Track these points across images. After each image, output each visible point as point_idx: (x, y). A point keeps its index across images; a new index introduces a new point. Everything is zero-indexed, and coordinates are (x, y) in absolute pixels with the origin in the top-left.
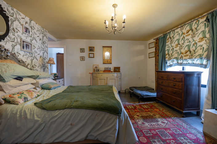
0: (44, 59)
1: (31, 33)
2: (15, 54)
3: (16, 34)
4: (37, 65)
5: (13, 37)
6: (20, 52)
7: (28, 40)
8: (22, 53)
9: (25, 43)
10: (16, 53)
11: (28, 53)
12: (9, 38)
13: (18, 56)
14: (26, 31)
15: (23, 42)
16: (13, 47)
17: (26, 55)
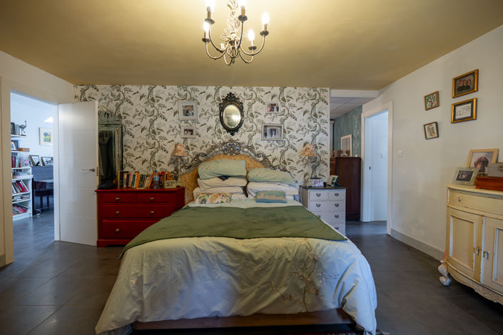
0: (316, 147)
1: (281, 109)
2: (252, 145)
3: (255, 120)
4: (296, 159)
5: (250, 125)
6: (261, 143)
7: (277, 121)
8: (264, 143)
9: (268, 128)
10: (254, 145)
11: (275, 142)
12: (244, 129)
13: (257, 148)
14: (272, 110)
15: (266, 127)
16: (250, 138)
17: (271, 145)
